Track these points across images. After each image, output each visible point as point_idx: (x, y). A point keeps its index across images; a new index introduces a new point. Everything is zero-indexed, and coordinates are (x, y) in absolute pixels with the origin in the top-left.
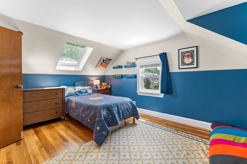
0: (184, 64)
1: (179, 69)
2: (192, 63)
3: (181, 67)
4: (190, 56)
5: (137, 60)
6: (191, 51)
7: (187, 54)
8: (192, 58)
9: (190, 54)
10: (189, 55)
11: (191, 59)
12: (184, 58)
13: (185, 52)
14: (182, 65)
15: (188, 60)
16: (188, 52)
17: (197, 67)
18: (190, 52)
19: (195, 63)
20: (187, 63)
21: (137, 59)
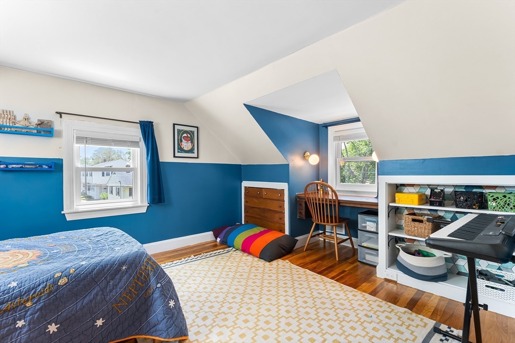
0: (181, 150)
1: (174, 157)
2: (191, 151)
3: (177, 154)
4: (189, 139)
5: (61, 117)
6: (191, 131)
7: (185, 135)
8: (192, 142)
9: (189, 136)
10: (187, 137)
11: (190, 144)
12: (181, 141)
13: (183, 130)
14: (178, 152)
15: (186, 145)
16: (186, 132)
17: (198, 158)
18: (190, 134)
19: (196, 151)
20: (185, 149)
21: (60, 114)
